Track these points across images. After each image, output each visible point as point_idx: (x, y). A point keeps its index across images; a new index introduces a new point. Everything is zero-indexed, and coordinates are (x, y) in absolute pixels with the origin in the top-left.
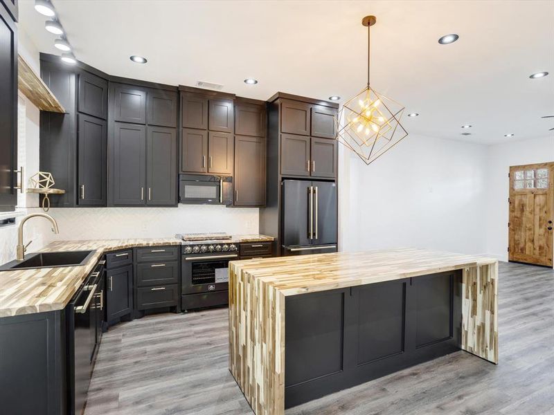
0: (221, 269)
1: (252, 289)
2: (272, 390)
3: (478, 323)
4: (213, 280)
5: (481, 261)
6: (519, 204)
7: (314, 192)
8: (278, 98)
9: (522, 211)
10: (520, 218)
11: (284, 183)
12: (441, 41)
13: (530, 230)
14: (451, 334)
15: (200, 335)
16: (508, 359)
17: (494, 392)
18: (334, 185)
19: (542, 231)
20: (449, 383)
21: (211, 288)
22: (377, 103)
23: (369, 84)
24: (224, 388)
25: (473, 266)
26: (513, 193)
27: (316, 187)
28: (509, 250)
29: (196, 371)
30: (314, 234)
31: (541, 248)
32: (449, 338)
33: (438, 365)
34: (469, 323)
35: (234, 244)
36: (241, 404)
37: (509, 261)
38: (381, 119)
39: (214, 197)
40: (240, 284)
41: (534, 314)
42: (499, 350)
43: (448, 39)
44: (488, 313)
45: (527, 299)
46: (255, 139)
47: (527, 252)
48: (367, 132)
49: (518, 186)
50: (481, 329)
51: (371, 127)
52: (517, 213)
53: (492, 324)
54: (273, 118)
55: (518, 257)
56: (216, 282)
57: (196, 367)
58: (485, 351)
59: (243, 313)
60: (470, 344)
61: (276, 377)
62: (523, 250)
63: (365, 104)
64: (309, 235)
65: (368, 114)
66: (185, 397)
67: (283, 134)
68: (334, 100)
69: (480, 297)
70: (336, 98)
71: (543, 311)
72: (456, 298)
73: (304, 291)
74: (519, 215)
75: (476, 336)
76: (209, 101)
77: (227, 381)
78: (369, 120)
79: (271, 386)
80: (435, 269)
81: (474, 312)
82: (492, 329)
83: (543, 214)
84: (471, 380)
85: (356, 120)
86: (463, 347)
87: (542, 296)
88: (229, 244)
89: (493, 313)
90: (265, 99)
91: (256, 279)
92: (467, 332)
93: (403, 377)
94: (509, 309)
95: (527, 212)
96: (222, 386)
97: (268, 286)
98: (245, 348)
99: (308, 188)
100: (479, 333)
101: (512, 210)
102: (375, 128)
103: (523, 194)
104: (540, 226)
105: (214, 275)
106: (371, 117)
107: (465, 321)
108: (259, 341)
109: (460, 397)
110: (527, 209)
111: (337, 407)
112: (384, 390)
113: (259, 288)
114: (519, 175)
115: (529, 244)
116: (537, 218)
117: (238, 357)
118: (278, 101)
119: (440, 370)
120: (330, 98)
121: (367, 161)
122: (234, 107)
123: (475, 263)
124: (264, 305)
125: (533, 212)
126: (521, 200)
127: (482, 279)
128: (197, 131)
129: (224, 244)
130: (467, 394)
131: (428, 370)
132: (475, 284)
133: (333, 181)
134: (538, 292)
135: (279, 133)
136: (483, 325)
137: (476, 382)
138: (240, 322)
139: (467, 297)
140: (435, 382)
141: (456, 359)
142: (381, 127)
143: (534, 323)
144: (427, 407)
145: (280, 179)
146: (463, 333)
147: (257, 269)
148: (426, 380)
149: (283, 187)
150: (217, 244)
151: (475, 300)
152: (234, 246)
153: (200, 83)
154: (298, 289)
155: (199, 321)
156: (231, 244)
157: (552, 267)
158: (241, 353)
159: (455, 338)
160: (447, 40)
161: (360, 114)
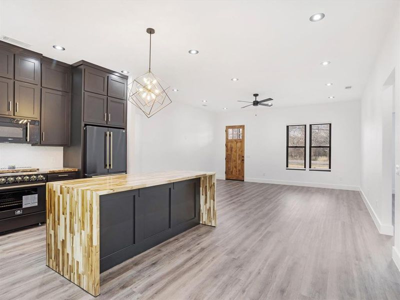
0: (29, 196)
1: (72, 197)
2: (90, 259)
3: (208, 208)
4: (21, 206)
5: (208, 173)
6: (230, 148)
7: (110, 135)
8: (82, 64)
9: (231, 151)
10: (230, 155)
11: (86, 128)
12: (190, 52)
13: (235, 161)
14: (195, 216)
15: (10, 251)
16: (221, 223)
17: (213, 238)
18: (124, 131)
19: (240, 161)
20: (193, 239)
21: (19, 212)
22: (155, 82)
23: (150, 69)
24: (44, 277)
25: (205, 176)
26: (228, 141)
27: (111, 133)
28: (226, 173)
29: (13, 275)
30: (110, 165)
31: (239, 171)
32: (194, 218)
33: (189, 233)
34: (203, 208)
35: (42, 174)
36: (61, 282)
37: (226, 179)
38: (157, 91)
39: (21, 136)
40: (59, 196)
41: (234, 203)
42: (217, 220)
43: (194, 52)
44: (212, 201)
45: (231, 197)
46: (60, 93)
47: (234, 174)
48: (149, 98)
49: (230, 138)
50: (209, 210)
51: (150, 95)
52: (229, 152)
53: (214, 207)
54: (76, 78)
55: (230, 176)
56: (23, 207)
57: (13, 272)
58: (211, 221)
59: (62, 217)
60: (204, 220)
61: (94, 249)
62: (232, 172)
63: (148, 80)
64: (106, 166)
65: (149, 87)
66: (6, 293)
67: (86, 93)
68: (125, 73)
69: (208, 193)
70: (127, 72)
71: (238, 201)
72: (197, 196)
73: (111, 192)
74: (230, 154)
75: (207, 215)
76: (15, 55)
77: (45, 273)
78: (150, 91)
79: (89, 256)
80: (186, 178)
81: (206, 202)
82: (214, 209)
83: (240, 152)
84: (204, 235)
85: (141, 90)
86: (201, 223)
87: (238, 194)
88: (37, 175)
89: (214, 200)
90: (71, 63)
91: (75, 190)
92: (202, 214)
93: (170, 242)
94: (223, 202)
95: (233, 152)
96: (42, 276)
97: (86, 192)
98: (64, 242)
99: (105, 133)
100: (208, 212)
101: (227, 151)
102: (154, 97)
103: (231, 141)
104: (239, 159)
105: (22, 202)
106: (151, 89)
107: (202, 208)
108: (78, 232)
109: (198, 244)
110: (234, 150)
111: (132, 265)
112: (160, 250)
113: (78, 195)
114: (230, 131)
115: (234, 169)
116: (238, 154)
117: (57, 251)
118: (82, 67)
119: (189, 235)
120: (122, 72)
121: (148, 116)
122: (41, 64)
123: (206, 174)
124: (83, 205)
125: (236, 152)
126: (231, 145)
127: (209, 184)
128: (3, 79)
129: (32, 175)
130: (202, 242)
131: (183, 236)
132: (206, 186)
133: (124, 129)
134: (237, 193)
135: (83, 91)
136: (210, 208)
137: (206, 236)
138: (59, 224)
139: (203, 195)
140: (186, 241)
141: (197, 229)
142: (157, 96)
143: (233, 206)
144: (182, 252)
145: (83, 125)
146: (201, 214)
147: (73, 184)
148: (182, 241)
149: (85, 131)
150: (25, 176)
151: (206, 195)
152: (42, 176)
153: (5, 38)
154: (107, 191)
155: (6, 241)
156: (39, 174)
157: (244, 181)
158: (60, 247)
159: (197, 218)
160: (192, 52)
161: (145, 87)
